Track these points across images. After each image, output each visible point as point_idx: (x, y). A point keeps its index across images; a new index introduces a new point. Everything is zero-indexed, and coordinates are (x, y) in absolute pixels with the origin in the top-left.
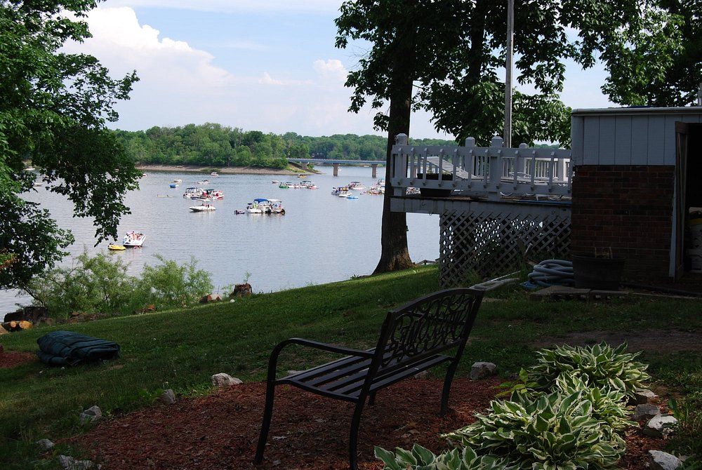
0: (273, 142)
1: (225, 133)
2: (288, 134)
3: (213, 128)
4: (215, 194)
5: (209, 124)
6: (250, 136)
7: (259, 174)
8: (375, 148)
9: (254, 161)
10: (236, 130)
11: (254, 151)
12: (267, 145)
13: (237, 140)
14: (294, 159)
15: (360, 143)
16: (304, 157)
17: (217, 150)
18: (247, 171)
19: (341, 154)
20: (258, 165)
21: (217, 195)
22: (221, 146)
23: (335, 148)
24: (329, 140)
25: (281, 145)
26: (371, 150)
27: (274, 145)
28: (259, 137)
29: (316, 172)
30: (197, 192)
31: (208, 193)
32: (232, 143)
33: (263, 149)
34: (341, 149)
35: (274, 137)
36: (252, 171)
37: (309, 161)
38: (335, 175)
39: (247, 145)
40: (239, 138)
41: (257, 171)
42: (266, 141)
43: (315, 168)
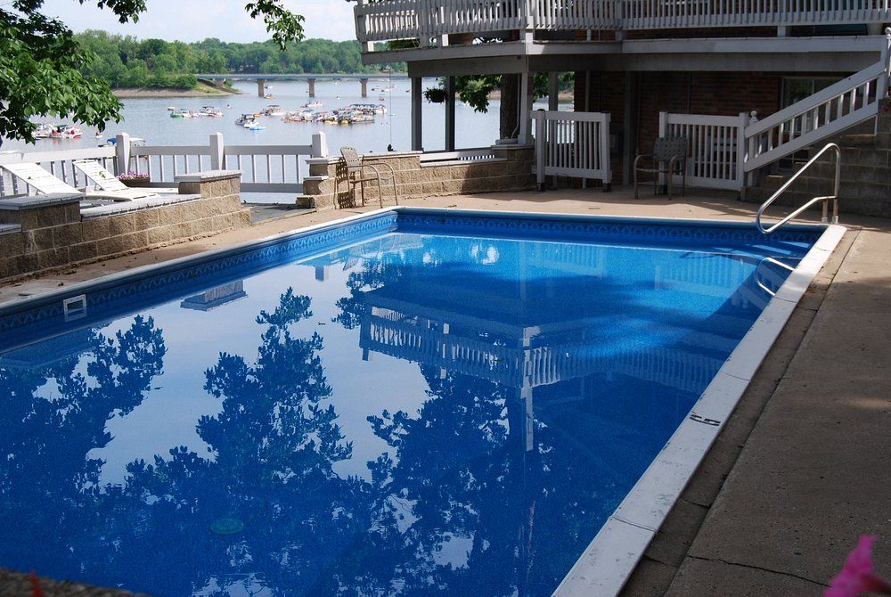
0: (179, 53)
1: (113, 42)
2: (208, 41)
3: (96, 36)
4: (70, 131)
5: (90, 31)
6: (148, 46)
7: (159, 97)
8: (322, 56)
9: (151, 80)
10: (129, 38)
11: (152, 66)
12: (171, 59)
13: (130, 52)
14: (206, 76)
15: (302, 49)
16: (220, 73)
17: (101, 67)
18: (143, 93)
19: (278, 65)
20: (157, 85)
21: (72, 133)
22: (107, 60)
23: (270, 58)
24: (262, 47)
25: (191, 57)
26: (317, 59)
27: (181, 58)
28: (159, 46)
29: (235, 92)
30: (45, 129)
31: (59, 131)
32: (124, 57)
33: (164, 64)
34: (277, 58)
35: (179, 46)
36: (149, 93)
37: (225, 76)
38: (261, 95)
39: (144, 58)
40: (132, 49)
41: (156, 93)
42: (170, 53)
43: (234, 87)
